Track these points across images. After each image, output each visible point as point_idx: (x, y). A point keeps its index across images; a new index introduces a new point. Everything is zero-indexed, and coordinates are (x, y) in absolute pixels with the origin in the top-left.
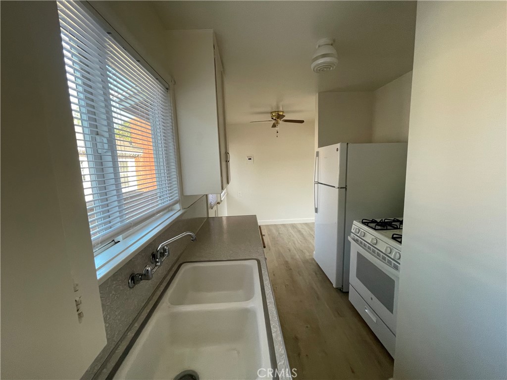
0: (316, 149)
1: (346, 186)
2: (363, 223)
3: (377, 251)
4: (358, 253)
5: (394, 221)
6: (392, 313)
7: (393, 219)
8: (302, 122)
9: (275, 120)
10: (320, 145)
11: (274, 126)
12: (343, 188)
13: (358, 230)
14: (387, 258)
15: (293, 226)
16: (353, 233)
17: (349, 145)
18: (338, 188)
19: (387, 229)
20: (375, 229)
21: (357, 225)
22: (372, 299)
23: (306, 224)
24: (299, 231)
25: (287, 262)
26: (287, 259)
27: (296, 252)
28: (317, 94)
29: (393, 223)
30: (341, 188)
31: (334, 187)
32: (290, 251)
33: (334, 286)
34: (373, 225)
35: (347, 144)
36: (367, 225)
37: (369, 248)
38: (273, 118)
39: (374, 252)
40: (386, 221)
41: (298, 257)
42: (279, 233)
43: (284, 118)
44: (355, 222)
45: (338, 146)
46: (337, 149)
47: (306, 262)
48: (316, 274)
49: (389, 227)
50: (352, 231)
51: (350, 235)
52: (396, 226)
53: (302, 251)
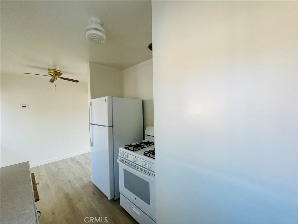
0: (90, 100)
1: (113, 125)
2: (126, 148)
3: (136, 165)
4: (124, 170)
5: (141, 143)
6: (149, 204)
7: (140, 142)
8: (77, 81)
9: (53, 76)
10: (92, 97)
11: (52, 81)
12: (111, 126)
13: (123, 154)
14: (143, 169)
15: (72, 160)
16: (119, 156)
17: (113, 98)
18: (108, 127)
19: (139, 149)
20: (133, 151)
21: (122, 151)
22: (136, 199)
23: (83, 155)
24: (78, 162)
25: (67, 195)
26: (67, 192)
27: (76, 182)
28: (89, 63)
29: (141, 145)
30: (110, 126)
31: (105, 126)
32: (70, 182)
33: (109, 199)
34: (131, 148)
35: (112, 97)
36: (128, 149)
37: (132, 165)
38: (50, 74)
39: (135, 166)
40: (137, 144)
41: (77, 185)
42: (59, 169)
43: (62, 76)
44: (120, 149)
45: (106, 98)
46: (106, 100)
47: (84, 187)
48: (94, 194)
49: (140, 148)
50: (119, 155)
51: (118, 158)
52: (143, 146)
53: (81, 178)
